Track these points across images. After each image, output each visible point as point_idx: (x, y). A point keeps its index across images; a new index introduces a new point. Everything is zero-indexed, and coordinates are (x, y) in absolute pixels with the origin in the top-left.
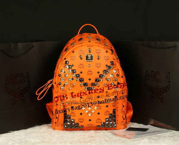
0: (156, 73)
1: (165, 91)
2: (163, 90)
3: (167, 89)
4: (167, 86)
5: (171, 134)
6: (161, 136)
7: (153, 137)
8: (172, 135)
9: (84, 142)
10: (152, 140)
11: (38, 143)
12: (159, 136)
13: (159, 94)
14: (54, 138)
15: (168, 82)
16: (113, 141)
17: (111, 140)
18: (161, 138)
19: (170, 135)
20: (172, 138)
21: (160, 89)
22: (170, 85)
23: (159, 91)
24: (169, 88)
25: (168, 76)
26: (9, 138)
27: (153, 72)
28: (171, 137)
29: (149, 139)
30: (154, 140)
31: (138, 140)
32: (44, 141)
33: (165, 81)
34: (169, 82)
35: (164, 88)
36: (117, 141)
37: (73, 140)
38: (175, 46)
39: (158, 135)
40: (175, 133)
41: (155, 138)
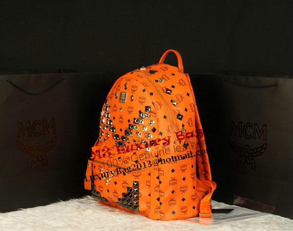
0: (247, 125)
1: (259, 154)
2: (257, 151)
3: (262, 149)
4: (263, 145)
5: (266, 219)
6: (250, 222)
7: (238, 223)
8: (268, 221)
9: (132, 228)
10: (237, 228)
11: (60, 228)
12: (246, 222)
13: (250, 158)
14: (86, 220)
15: (264, 139)
16: (177, 228)
17: (174, 226)
18: (250, 226)
19: (264, 222)
20: (267, 226)
21: (251, 150)
22: (266, 144)
23: (250, 152)
24: (265, 149)
25: (264, 131)
26: (18, 219)
27: (241, 123)
28: (266, 224)
29: (232, 226)
30: (240, 228)
31: (216, 227)
32: (69, 226)
33: (259, 138)
34: (266, 140)
35: (258, 148)
36: (182, 228)
37: (114, 225)
38: (276, 85)
39: (247, 220)
40: (271, 218)
41: (240, 225)
